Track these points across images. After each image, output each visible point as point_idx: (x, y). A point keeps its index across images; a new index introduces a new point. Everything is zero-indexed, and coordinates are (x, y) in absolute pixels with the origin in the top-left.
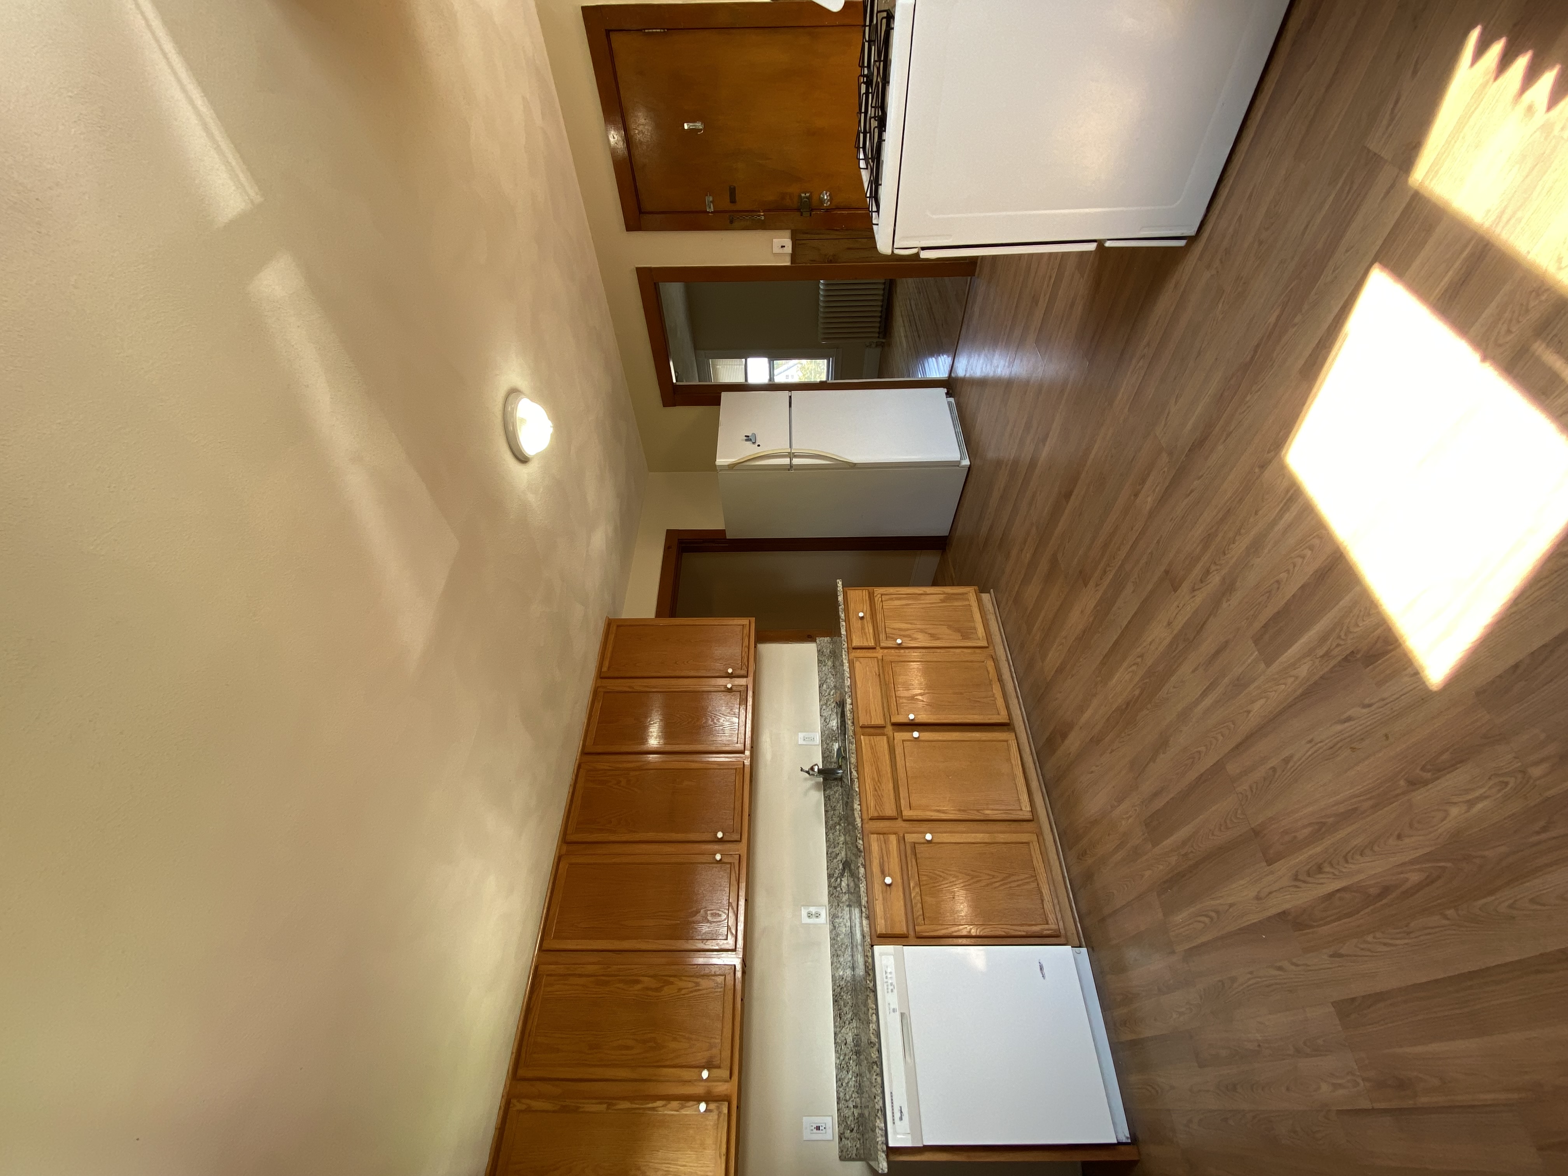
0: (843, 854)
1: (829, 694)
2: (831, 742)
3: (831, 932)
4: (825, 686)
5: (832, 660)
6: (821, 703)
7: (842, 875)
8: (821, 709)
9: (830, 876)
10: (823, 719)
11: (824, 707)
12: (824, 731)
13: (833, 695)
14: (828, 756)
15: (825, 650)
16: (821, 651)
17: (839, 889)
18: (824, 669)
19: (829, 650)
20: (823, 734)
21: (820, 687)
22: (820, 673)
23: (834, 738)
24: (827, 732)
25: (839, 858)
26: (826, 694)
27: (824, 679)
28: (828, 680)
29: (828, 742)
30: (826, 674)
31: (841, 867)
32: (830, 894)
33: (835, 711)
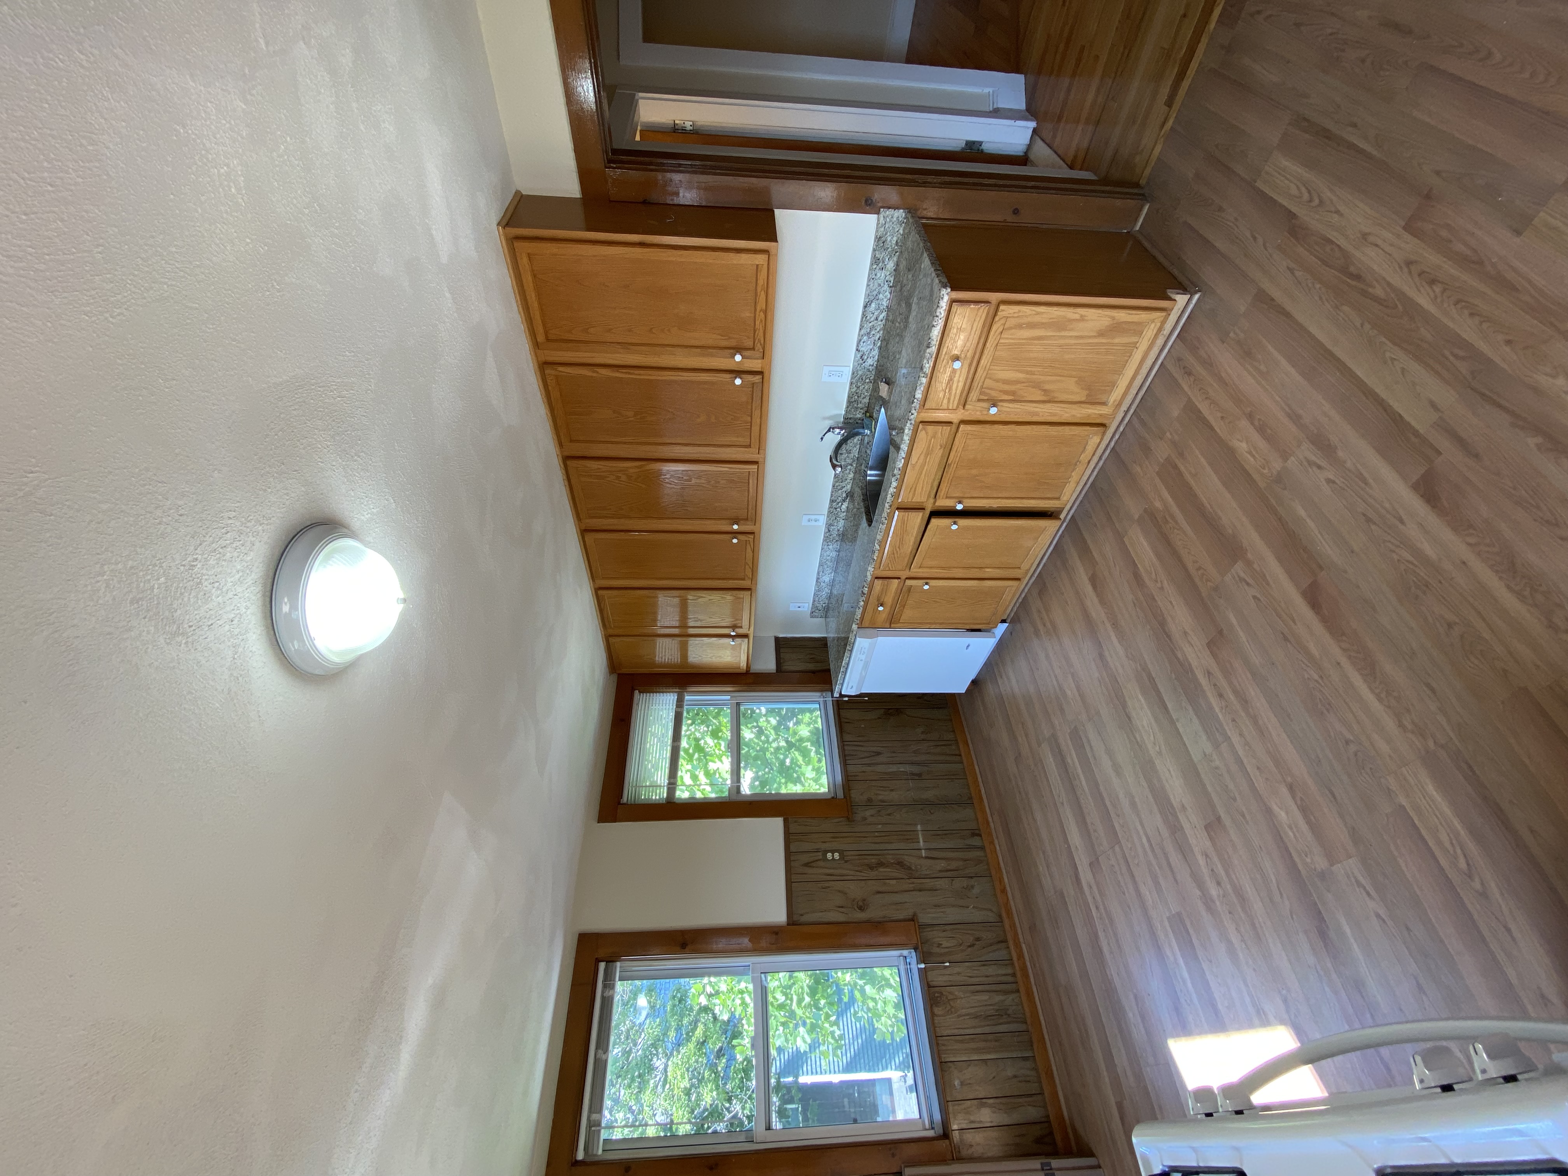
0: (849, 487)
1: (877, 319)
2: (863, 384)
3: (825, 533)
4: (873, 305)
5: (895, 259)
6: (862, 332)
7: (844, 501)
8: (859, 341)
9: (832, 501)
10: (859, 356)
11: (865, 338)
12: (857, 371)
13: (882, 321)
14: (855, 401)
15: (889, 239)
16: (883, 239)
17: (839, 509)
18: (879, 275)
19: (895, 239)
20: (855, 375)
21: (865, 307)
22: (871, 283)
23: (867, 381)
24: (860, 373)
25: (844, 489)
26: (872, 319)
27: (875, 293)
28: (881, 296)
29: (859, 384)
30: (880, 285)
31: (844, 495)
32: (830, 512)
33: (879, 344)
